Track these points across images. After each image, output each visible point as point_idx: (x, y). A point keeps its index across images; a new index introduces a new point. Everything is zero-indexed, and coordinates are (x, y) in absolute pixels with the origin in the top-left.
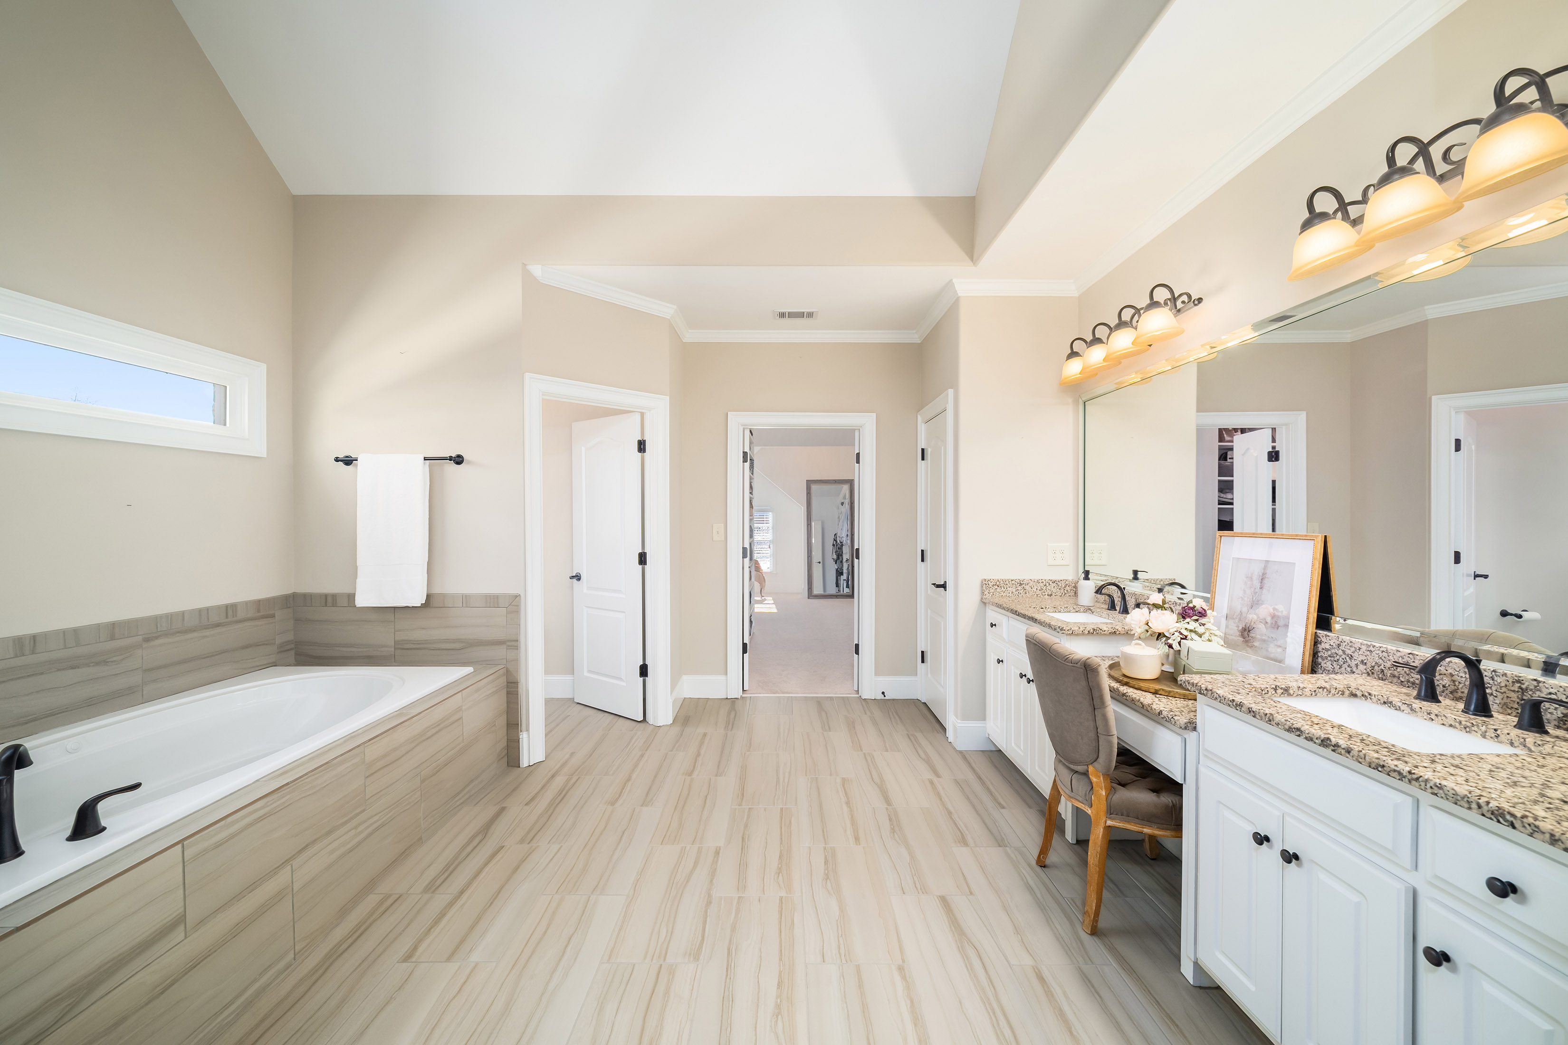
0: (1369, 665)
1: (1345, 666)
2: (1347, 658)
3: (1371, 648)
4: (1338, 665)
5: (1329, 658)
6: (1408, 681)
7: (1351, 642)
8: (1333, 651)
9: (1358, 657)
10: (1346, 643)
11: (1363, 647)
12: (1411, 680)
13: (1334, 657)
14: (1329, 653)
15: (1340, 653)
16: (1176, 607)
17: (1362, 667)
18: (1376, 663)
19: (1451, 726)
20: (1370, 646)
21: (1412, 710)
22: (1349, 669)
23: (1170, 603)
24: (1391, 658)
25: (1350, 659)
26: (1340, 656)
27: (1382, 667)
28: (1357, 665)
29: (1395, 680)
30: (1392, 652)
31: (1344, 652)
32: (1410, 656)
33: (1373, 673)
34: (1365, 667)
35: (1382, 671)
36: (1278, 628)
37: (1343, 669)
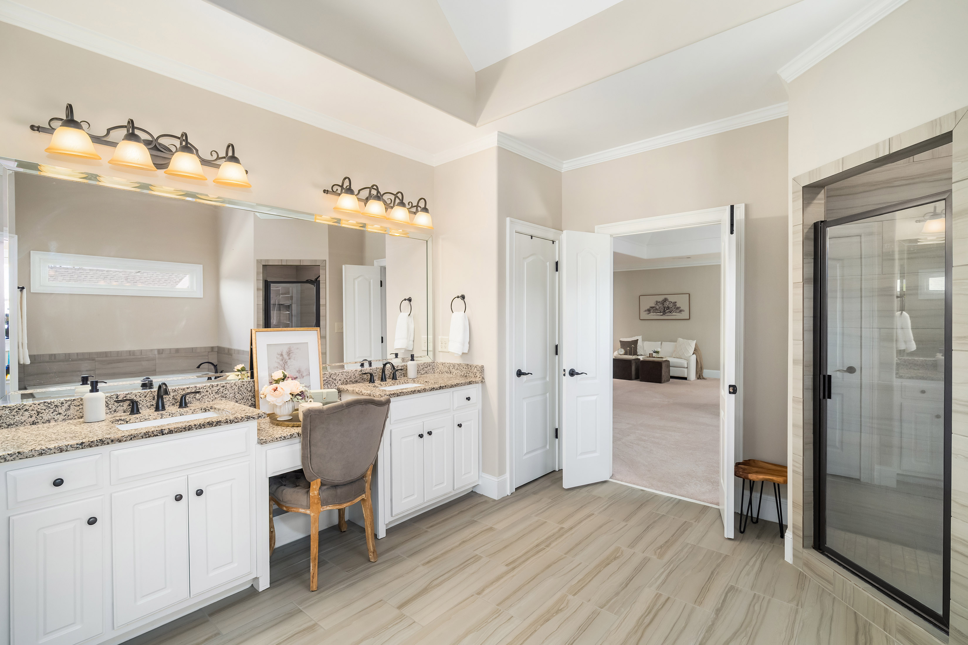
0: (342, 380)
1: (333, 384)
2: (334, 380)
3: (343, 373)
4: (330, 385)
5: (326, 384)
6: (355, 381)
7: (335, 373)
8: (328, 380)
9: (338, 378)
10: (333, 374)
11: (340, 373)
12: (356, 380)
13: (328, 382)
14: (326, 381)
15: (331, 379)
16: (212, 389)
17: (339, 382)
18: (345, 378)
19: (391, 385)
20: (342, 372)
21: (381, 385)
22: (334, 385)
23: (205, 388)
24: (350, 374)
25: (335, 380)
26: (331, 381)
27: (347, 379)
28: (338, 382)
29: (351, 382)
30: (350, 372)
31: (332, 378)
32: (356, 371)
33: (343, 383)
34: (341, 382)
35: (347, 381)
36: (303, 378)
37: (332, 386)
